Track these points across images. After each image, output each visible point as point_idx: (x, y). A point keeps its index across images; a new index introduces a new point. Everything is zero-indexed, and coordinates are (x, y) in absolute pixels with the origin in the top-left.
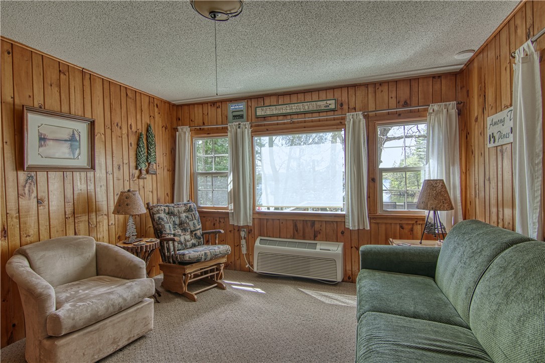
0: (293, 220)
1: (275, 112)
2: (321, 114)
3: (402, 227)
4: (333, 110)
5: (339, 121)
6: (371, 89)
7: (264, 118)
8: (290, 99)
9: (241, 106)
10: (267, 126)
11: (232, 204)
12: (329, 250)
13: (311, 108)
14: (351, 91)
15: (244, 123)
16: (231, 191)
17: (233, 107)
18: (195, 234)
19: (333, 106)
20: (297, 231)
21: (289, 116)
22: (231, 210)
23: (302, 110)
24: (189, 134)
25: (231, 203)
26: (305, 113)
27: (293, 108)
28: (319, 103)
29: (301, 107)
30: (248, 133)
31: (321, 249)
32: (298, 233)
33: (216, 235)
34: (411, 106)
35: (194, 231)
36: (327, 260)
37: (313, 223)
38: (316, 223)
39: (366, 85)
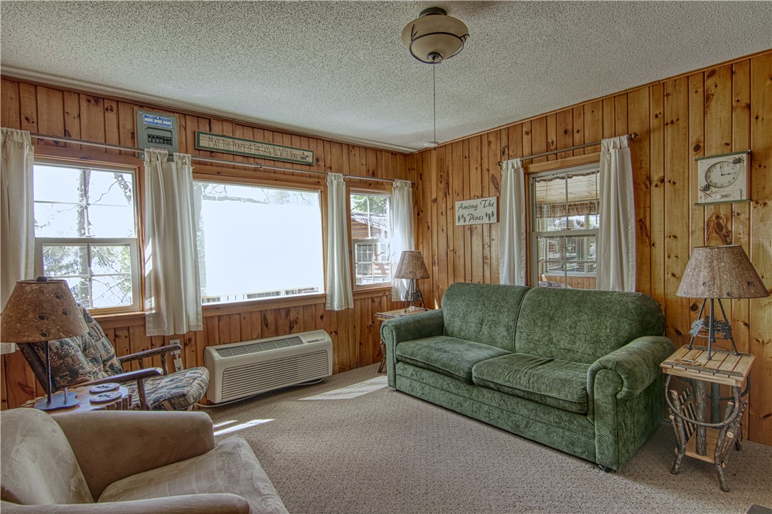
0: (261, 311)
1: (232, 148)
2: (295, 166)
3: (373, 301)
4: (310, 165)
5: (317, 180)
6: (345, 150)
7: (212, 152)
8: (253, 134)
9: (168, 122)
10: (217, 166)
11: (153, 298)
12: (318, 341)
13: (284, 156)
14: (327, 147)
15: (182, 155)
16: (150, 274)
17: (148, 119)
18: (112, 366)
19: (310, 160)
20: (267, 326)
21: (253, 159)
22: (151, 309)
23: (272, 155)
24: (30, 149)
25: (151, 297)
26: (275, 160)
27: (261, 149)
28: (294, 151)
29: (272, 150)
30: (189, 173)
31: (308, 342)
32: (268, 329)
33: (163, 356)
34: (377, 177)
35: (107, 360)
36: (317, 353)
37: (288, 311)
38: (292, 310)
39: (341, 144)
